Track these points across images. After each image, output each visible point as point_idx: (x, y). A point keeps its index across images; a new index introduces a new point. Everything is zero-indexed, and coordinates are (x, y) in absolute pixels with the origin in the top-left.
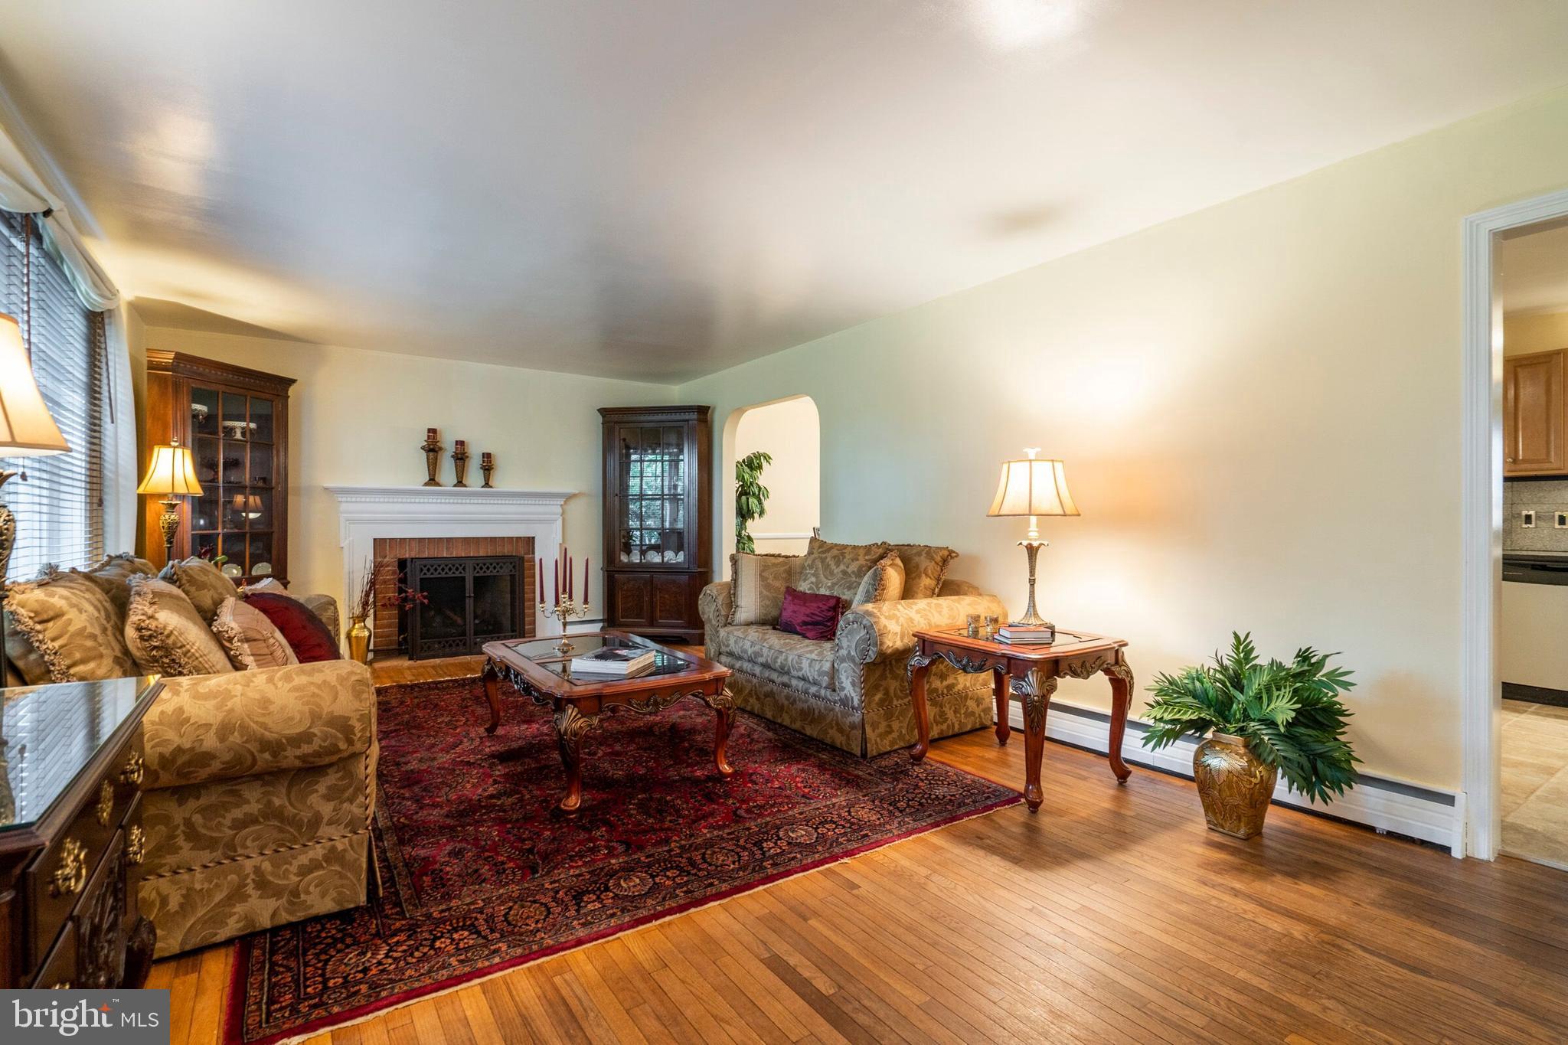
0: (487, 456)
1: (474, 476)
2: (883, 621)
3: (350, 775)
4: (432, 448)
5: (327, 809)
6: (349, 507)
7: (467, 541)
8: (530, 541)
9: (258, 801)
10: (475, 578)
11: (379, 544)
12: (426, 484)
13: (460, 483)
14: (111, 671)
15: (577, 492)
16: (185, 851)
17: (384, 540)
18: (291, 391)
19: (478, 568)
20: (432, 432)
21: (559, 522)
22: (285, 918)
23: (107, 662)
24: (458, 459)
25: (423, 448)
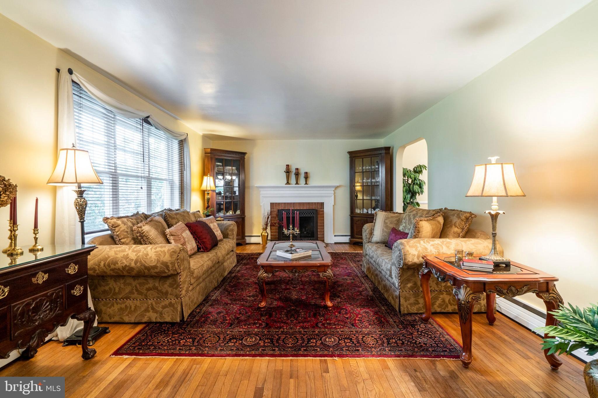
0: (306, 173)
1: (302, 180)
2: (407, 248)
3: (175, 281)
4: (288, 171)
5: (170, 290)
6: (263, 192)
7: (300, 204)
8: (322, 204)
9: (152, 284)
10: (300, 217)
11: (272, 204)
12: (286, 184)
13: (297, 183)
14: (130, 241)
15: (338, 185)
16: (136, 295)
17: (274, 203)
18: (246, 157)
19: (301, 214)
20: (288, 166)
21: (333, 197)
22: (159, 320)
23: (129, 239)
24: (296, 175)
25: (285, 172)
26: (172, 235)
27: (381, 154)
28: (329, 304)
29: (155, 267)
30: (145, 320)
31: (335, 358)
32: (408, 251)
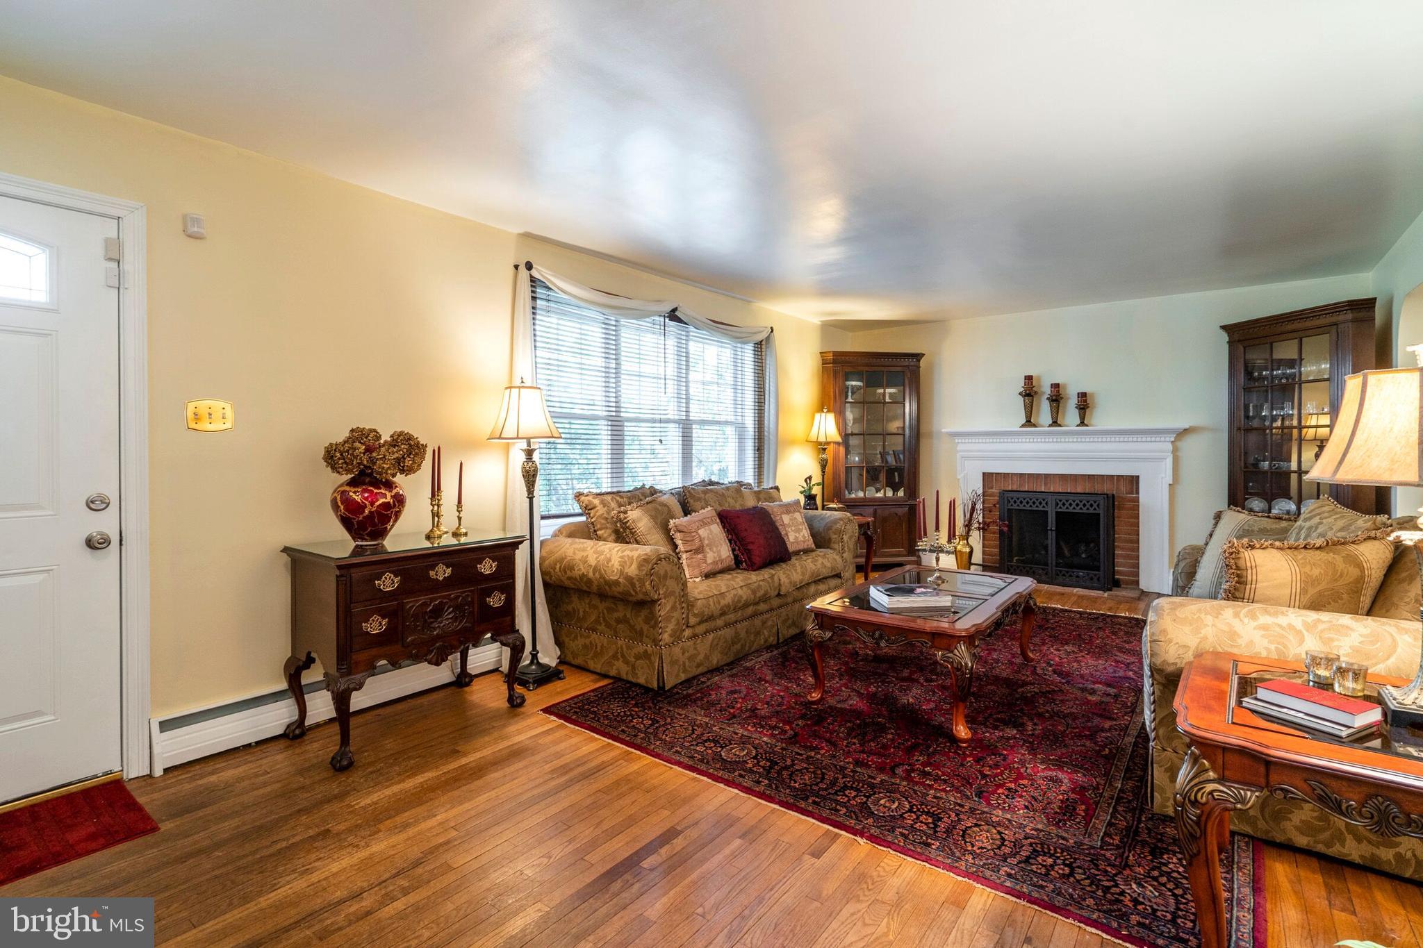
0: (1083, 396)
1: (1071, 416)
3: (652, 613)
4: (1030, 392)
5: (645, 627)
6: (964, 446)
7: (1063, 477)
8: (1134, 481)
9: (621, 612)
10: (1057, 513)
11: (987, 477)
12: (1023, 426)
13: (1055, 423)
14: (610, 535)
15: (1187, 427)
17: (992, 474)
19: (1060, 504)
20: (1029, 378)
21: (1169, 461)
23: (609, 531)
24: (1053, 401)
25: (1020, 394)
26: (680, 532)
27: (1336, 324)
28: (962, 731)
29: (617, 583)
30: (613, 673)
31: (859, 839)
32: (1164, 631)
